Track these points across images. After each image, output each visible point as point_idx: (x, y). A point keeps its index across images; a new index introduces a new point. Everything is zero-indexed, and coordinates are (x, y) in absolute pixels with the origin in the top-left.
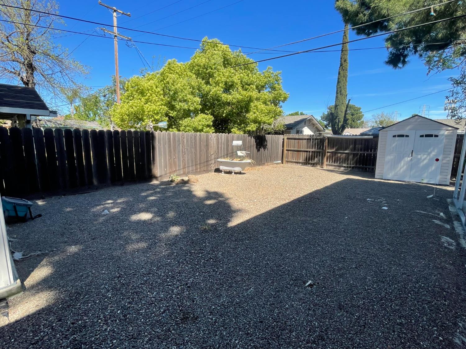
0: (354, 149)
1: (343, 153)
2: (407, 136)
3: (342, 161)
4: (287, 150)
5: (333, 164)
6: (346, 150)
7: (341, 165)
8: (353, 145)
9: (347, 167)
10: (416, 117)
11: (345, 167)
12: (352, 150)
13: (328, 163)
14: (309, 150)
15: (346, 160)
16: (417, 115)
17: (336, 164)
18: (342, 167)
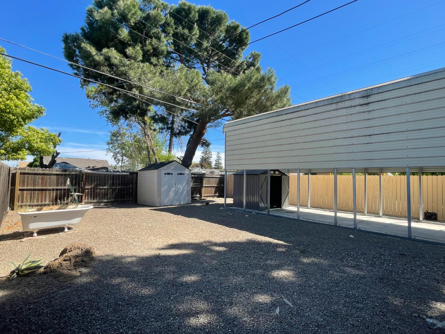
0: (113, 184)
1: (102, 189)
2: (172, 174)
3: (102, 197)
4: (20, 190)
5: (92, 201)
6: (105, 186)
7: (101, 201)
8: (112, 181)
9: (107, 202)
10: (175, 162)
11: (104, 202)
12: (110, 186)
13: (86, 200)
14: (60, 187)
15: (105, 195)
16: (175, 161)
17: (95, 201)
18: (102, 202)
